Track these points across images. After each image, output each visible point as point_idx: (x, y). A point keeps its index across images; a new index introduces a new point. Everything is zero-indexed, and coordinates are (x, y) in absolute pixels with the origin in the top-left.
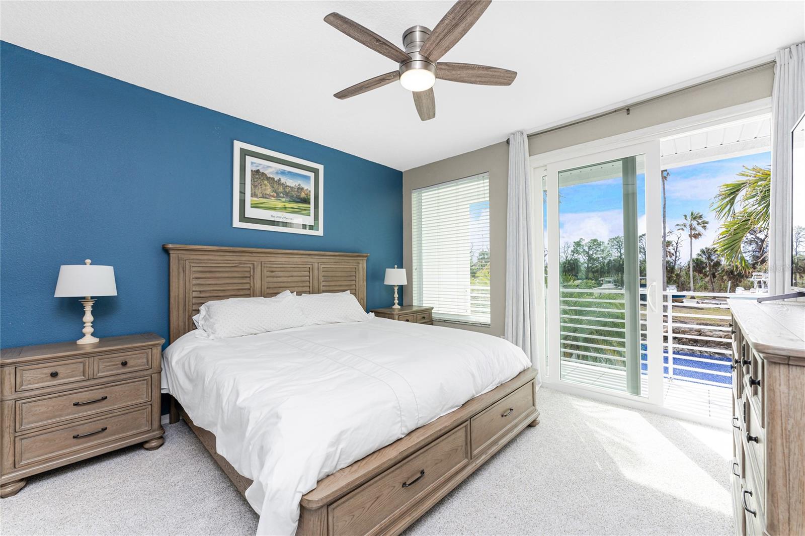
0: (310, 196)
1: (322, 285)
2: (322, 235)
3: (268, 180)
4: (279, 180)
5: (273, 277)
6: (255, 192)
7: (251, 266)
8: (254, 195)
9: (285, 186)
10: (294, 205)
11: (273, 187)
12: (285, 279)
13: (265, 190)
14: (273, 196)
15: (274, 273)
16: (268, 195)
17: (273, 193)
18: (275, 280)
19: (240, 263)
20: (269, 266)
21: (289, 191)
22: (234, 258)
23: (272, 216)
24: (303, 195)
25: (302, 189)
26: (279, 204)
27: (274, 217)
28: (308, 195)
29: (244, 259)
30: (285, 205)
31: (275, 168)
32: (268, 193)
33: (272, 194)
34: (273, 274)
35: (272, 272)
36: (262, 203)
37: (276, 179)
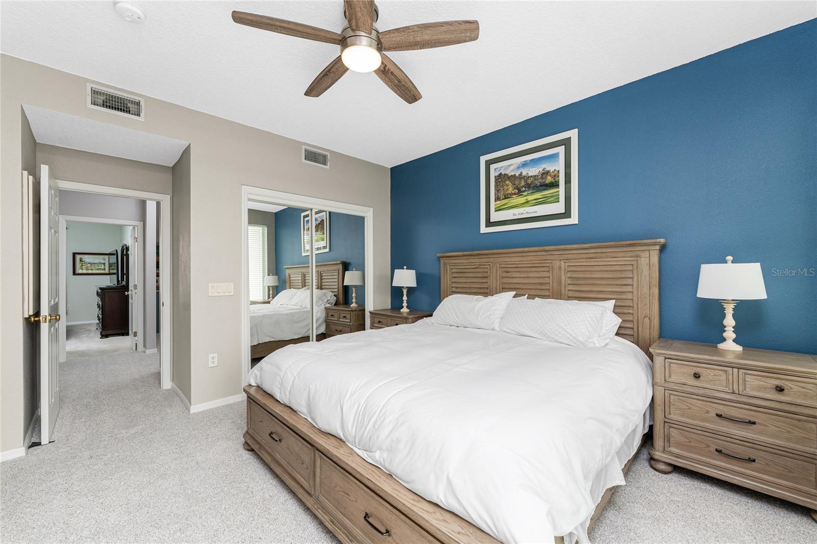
0: (558, 176)
1: (567, 289)
2: (577, 222)
3: (509, 179)
4: (521, 173)
5: (509, 277)
6: (498, 196)
7: (488, 266)
8: (497, 199)
9: (527, 178)
10: (538, 195)
11: (515, 184)
12: (521, 281)
13: (508, 189)
14: (515, 194)
15: (510, 273)
16: (510, 194)
17: (515, 190)
18: (510, 281)
19: (479, 265)
20: (504, 266)
21: (532, 182)
22: (476, 260)
23: (514, 215)
24: (549, 179)
25: (548, 173)
26: (521, 200)
27: (516, 215)
28: (556, 175)
29: (482, 260)
30: (527, 199)
31: (516, 163)
32: (510, 192)
33: (513, 192)
34: (508, 275)
35: (508, 272)
36: (504, 205)
37: (517, 175)
